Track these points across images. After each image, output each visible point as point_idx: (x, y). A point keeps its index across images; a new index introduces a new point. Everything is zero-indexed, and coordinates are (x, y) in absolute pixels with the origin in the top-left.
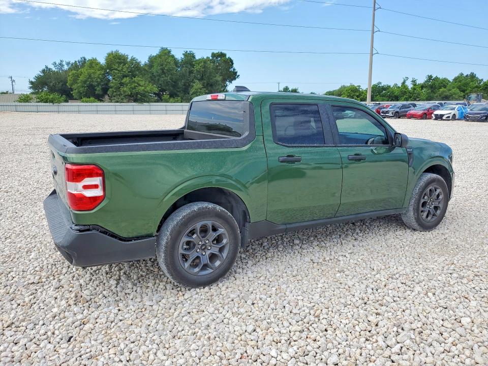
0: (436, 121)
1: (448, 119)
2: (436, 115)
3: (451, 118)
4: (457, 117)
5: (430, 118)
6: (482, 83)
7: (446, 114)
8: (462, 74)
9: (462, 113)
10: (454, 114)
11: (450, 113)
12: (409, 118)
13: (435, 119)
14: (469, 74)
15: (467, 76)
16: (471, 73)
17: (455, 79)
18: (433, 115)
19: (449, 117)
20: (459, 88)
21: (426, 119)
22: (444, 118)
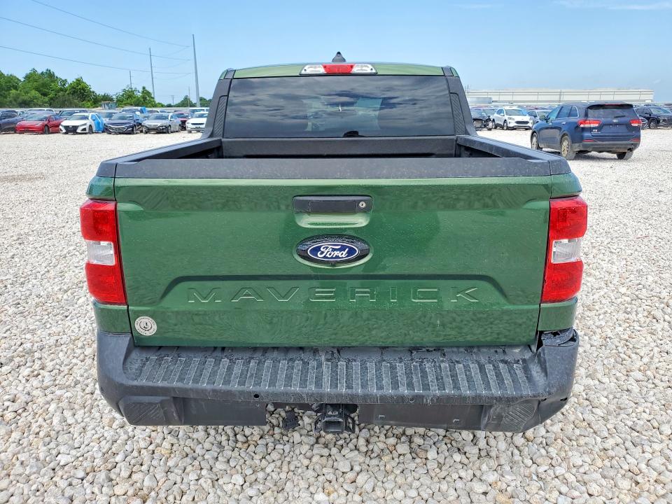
0: (67, 135)
1: (84, 132)
2: (66, 127)
3: (87, 131)
4: (94, 129)
5: (58, 132)
6: (67, 85)
7: (81, 126)
8: (34, 71)
9: (99, 123)
10: (90, 126)
11: (85, 124)
12: (22, 132)
13: (66, 133)
14: (45, 71)
15: (42, 73)
16: (47, 70)
17: (28, 77)
18: (61, 127)
19: (84, 129)
20: (37, 89)
21: (49, 133)
22: (79, 131)
